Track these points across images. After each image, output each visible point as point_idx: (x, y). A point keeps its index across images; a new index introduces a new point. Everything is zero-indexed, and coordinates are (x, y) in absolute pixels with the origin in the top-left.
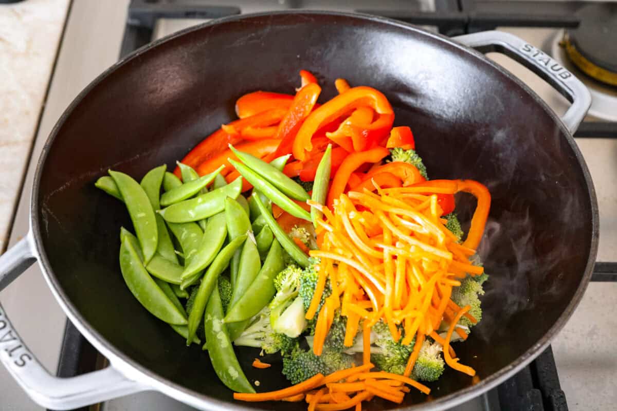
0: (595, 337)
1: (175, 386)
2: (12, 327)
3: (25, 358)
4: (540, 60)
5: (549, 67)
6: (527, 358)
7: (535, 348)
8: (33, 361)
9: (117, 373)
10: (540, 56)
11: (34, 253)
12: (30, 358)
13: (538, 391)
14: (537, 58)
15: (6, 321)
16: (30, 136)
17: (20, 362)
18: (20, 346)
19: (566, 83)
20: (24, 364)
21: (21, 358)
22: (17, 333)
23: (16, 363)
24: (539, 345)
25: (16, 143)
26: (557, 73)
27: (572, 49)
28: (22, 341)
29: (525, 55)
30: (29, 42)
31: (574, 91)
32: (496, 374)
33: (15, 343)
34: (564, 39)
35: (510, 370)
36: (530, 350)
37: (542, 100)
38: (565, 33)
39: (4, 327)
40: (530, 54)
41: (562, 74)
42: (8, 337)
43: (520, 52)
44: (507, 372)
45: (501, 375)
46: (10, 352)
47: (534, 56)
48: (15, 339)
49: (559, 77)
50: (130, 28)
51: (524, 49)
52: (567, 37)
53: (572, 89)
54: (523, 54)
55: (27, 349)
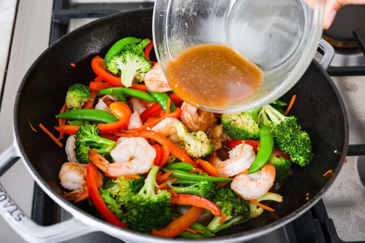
3: (21, 216)
6: (318, 197)
7: (322, 191)
8: (26, 217)
9: (78, 221)
11: (19, 154)
12: (24, 216)
13: (318, 220)
15: (6, 194)
17: (18, 219)
18: (16, 209)
20: (20, 219)
21: (18, 216)
22: (13, 201)
23: (16, 219)
28: (17, 206)
32: (301, 208)
33: (13, 208)
35: (309, 205)
36: (319, 193)
39: (6, 198)
42: (9, 204)
44: (307, 206)
45: (304, 208)
46: (11, 213)
48: (13, 205)
50: (54, 24)
55: (21, 210)
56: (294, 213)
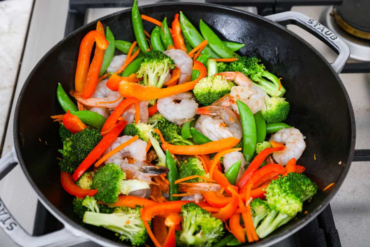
0: (355, 194)
1: (103, 239)
2: (5, 206)
3: (13, 225)
4: (318, 29)
5: (324, 33)
7: (319, 208)
8: (18, 227)
9: (69, 232)
10: (318, 26)
11: (16, 160)
12: (16, 225)
13: (322, 230)
14: (316, 27)
16: (13, 84)
17: (10, 228)
18: (9, 218)
19: (334, 42)
20: (12, 228)
21: (10, 225)
22: (7, 209)
23: (7, 228)
24: (321, 206)
25: (5, 88)
26: (328, 36)
27: (338, 18)
28: (11, 215)
29: (309, 25)
30: (10, 25)
31: (339, 47)
33: (6, 216)
34: (333, 11)
36: (315, 210)
37: (320, 54)
38: (334, 7)
40: (312, 25)
41: (332, 36)
42: (2, 213)
43: (306, 24)
44: (302, 224)
45: (298, 225)
46: (4, 222)
47: (315, 26)
48: (6, 213)
49: (330, 39)
50: (70, 14)
51: (308, 22)
52: (335, 10)
53: (338, 46)
54: (308, 25)
55: (14, 219)
56: (288, 230)
